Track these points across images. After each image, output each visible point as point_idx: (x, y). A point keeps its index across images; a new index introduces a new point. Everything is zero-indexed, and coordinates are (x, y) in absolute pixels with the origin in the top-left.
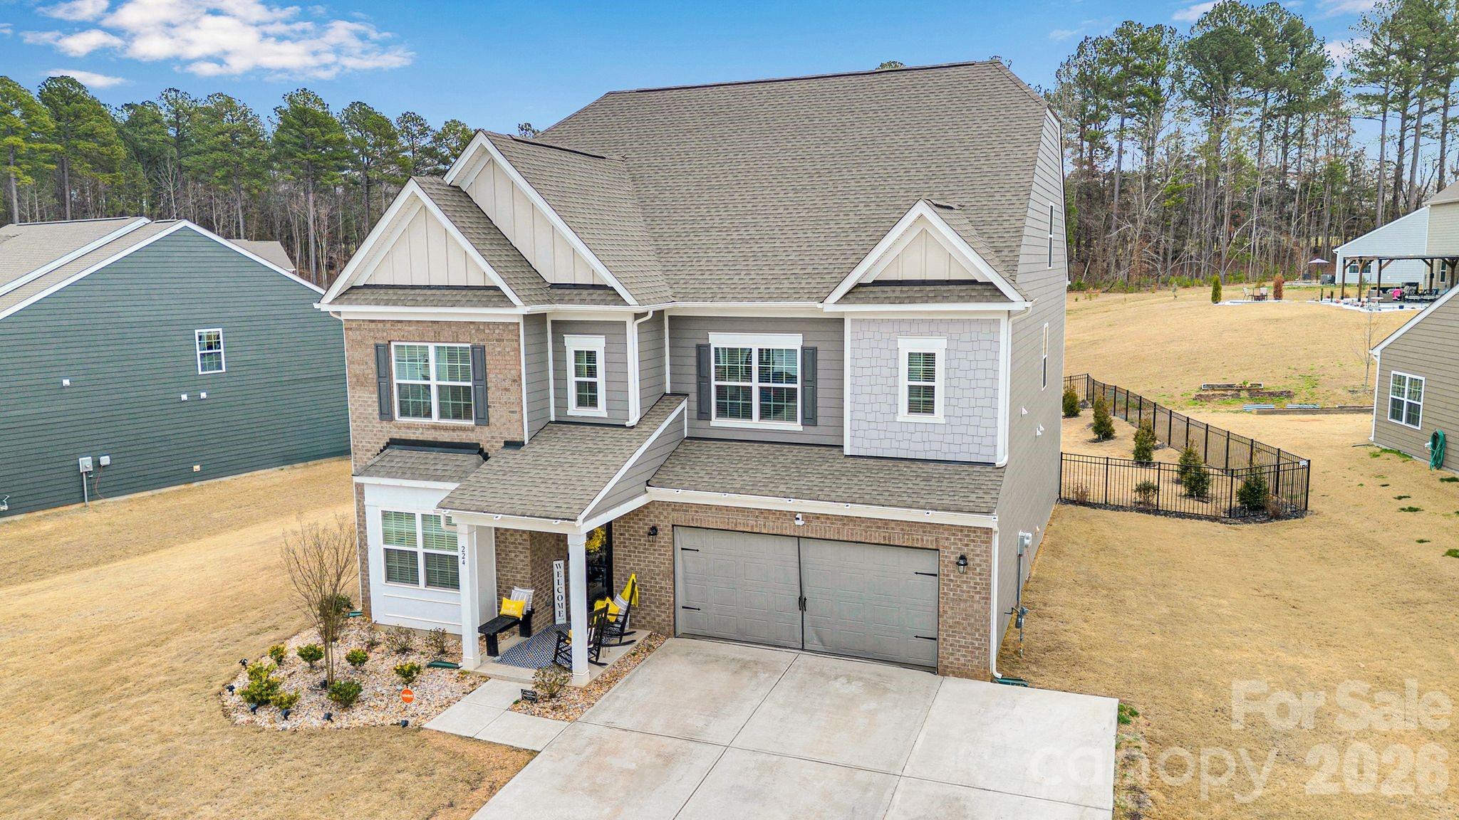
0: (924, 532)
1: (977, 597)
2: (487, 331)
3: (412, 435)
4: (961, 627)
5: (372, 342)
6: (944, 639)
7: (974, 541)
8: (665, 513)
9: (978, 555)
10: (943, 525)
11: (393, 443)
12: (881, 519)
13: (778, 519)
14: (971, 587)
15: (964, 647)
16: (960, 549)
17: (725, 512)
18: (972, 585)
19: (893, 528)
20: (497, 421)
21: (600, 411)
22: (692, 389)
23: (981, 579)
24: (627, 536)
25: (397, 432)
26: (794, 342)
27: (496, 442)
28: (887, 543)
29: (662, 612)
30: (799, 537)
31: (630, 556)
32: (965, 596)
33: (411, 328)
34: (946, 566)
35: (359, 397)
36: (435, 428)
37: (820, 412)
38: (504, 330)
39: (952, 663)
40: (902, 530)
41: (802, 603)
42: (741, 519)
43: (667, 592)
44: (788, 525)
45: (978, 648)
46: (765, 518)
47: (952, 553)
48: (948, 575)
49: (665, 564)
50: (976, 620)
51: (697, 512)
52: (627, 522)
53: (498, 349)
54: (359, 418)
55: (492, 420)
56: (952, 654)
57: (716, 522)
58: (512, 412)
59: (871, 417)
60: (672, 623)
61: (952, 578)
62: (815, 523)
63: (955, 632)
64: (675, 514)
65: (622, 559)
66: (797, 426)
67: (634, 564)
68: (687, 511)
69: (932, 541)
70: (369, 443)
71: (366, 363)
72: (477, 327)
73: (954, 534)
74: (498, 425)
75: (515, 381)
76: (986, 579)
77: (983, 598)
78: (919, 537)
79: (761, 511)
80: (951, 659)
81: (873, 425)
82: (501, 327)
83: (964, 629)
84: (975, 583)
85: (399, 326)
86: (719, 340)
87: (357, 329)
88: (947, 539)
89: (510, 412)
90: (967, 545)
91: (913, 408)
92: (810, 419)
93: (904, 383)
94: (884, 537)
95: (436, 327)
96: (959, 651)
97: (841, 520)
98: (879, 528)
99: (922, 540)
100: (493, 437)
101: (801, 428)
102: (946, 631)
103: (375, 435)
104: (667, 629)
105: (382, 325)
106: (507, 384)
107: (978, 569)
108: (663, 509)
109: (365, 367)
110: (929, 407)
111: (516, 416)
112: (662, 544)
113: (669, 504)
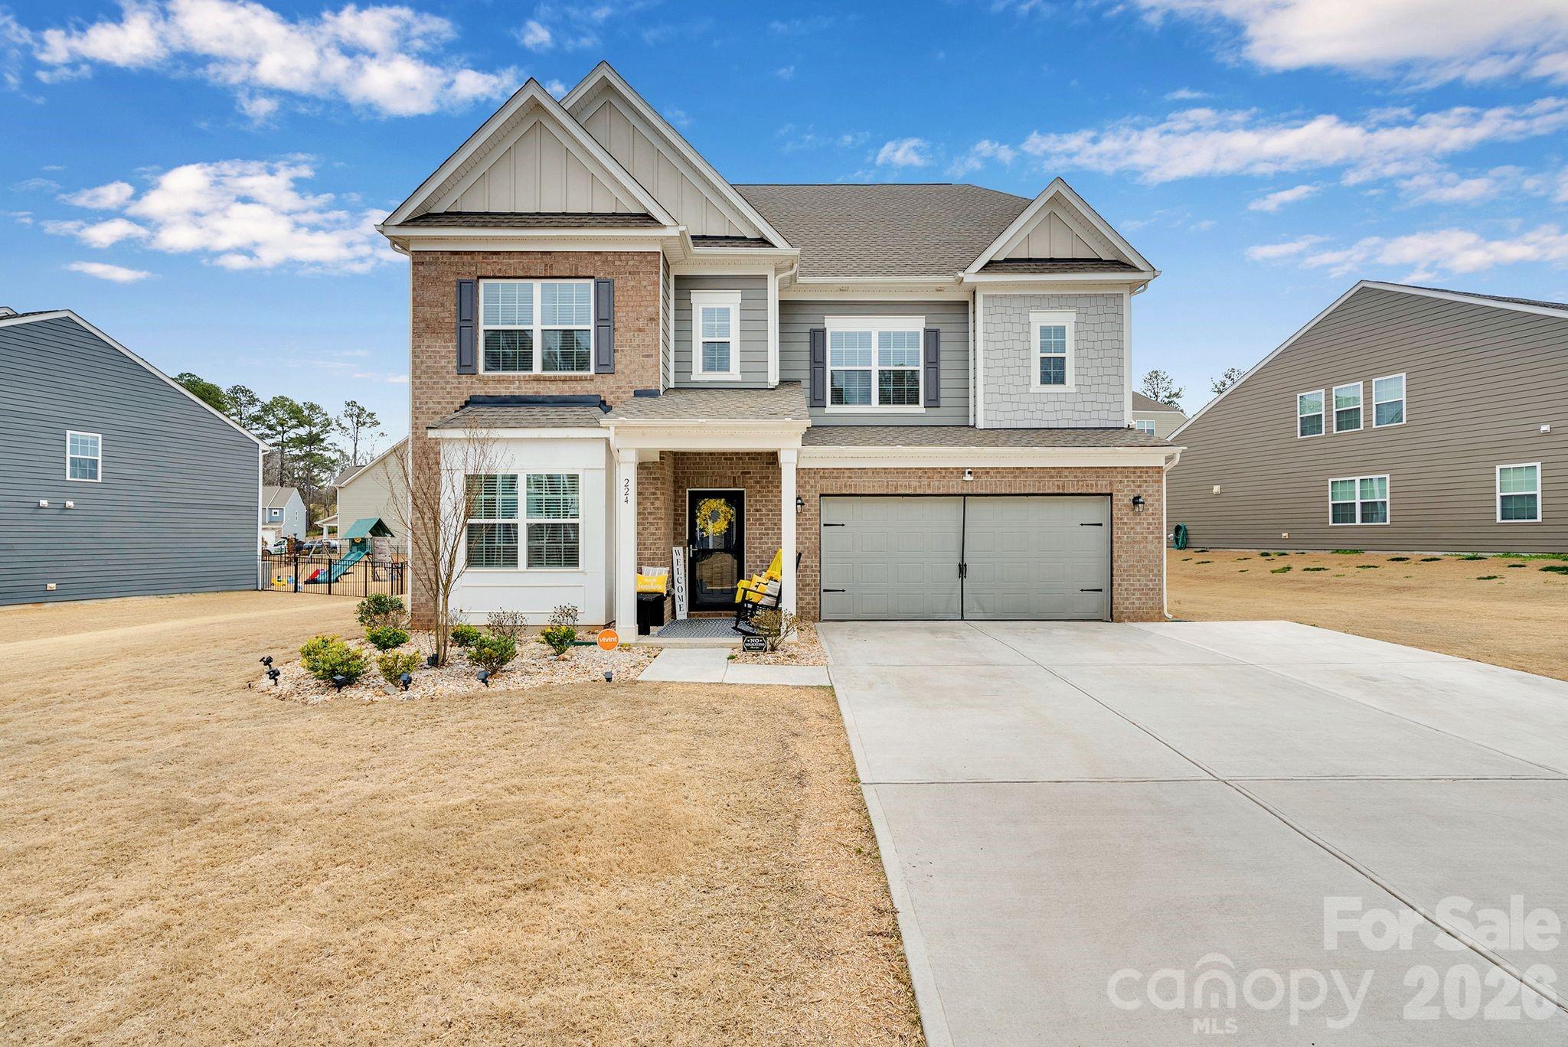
0: (1097, 477)
1: (1150, 537)
2: (617, 263)
3: (503, 391)
4: (1135, 570)
5: (452, 278)
6: (1119, 585)
7: (1146, 481)
8: (812, 482)
9: (1150, 496)
10: (1116, 468)
11: (473, 401)
12: (1054, 468)
13: (944, 477)
14: (1144, 528)
15: (1139, 590)
16: (1133, 491)
17: (883, 475)
18: (1145, 526)
19: (1066, 477)
20: (626, 368)
21: (734, 373)
22: (805, 375)
23: (1153, 519)
24: (764, 511)
25: (482, 388)
26: (916, 325)
27: (624, 392)
28: (1061, 491)
29: (805, 594)
30: (965, 495)
31: (768, 534)
32: (1139, 538)
33: (511, 261)
34: (1120, 510)
35: (428, 347)
36: (538, 379)
37: (943, 393)
38: (641, 262)
39: (1127, 608)
40: (1075, 477)
41: (962, 569)
42: (902, 482)
43: (813, 571)
44: (955, 483)
45: (1152, 589)
46: (928, 478)
47: (1125, 496)
48: (1121, 519)
49: (811, 539)
50: (1150, 561)
51: (851, 478)
52: (765, 496)
53: (632, 283)
54: (425, 372)
55: (618, 367)
56: (1127, 599)
57: (874, 486)
58: (648, 356)
59: (1004, 390)
60: (818, 606)
61: (1125, 521)
62: (984, 478)
63: (1130, 575)
64: (824, 482)
65: (757, 539)
66: (919, 409)
67: (772, 543)
68: (838, 478)
69: (1106, 486)
70: (439, 403)
71: (442, 305)
72: (603, 259)
73: (1127, 477)
74: (627, 372)
75: (652, 319)
76: (1158, 519)
77: (1157, 538)
78: (1094, 482)
79: (924, 470)
80: (1127, 604)
81: (1006, 398)
82: (636, 258)
83: (1139, 571)
84: (1149, 524)
85: (495, 258)
86: (834, 325)
87: (431, 263)
88: (1121, 482)
89: (643, 356)
90: (1140, 486)
91: (1046, 379)
92: (933, 402)
93: (1036, 355)
94: (1058, 487)
95: (547, 259)
96: (1134, 595)
97: (1013, 472)
98: (1052, 477)
99: (1097, 485)
100: (619, 388)
101: (923, 410)
102: (1121, 575)
103: (449, 393)
104: (812, 613)
105: (469, 257)
106: (640, 324)
107: (1151, 509)
108: (810, 478)
109: (440, 309)
110: (1060, 380)
111: (651, 361)
112: (808, 517)
113: (817, 471)
